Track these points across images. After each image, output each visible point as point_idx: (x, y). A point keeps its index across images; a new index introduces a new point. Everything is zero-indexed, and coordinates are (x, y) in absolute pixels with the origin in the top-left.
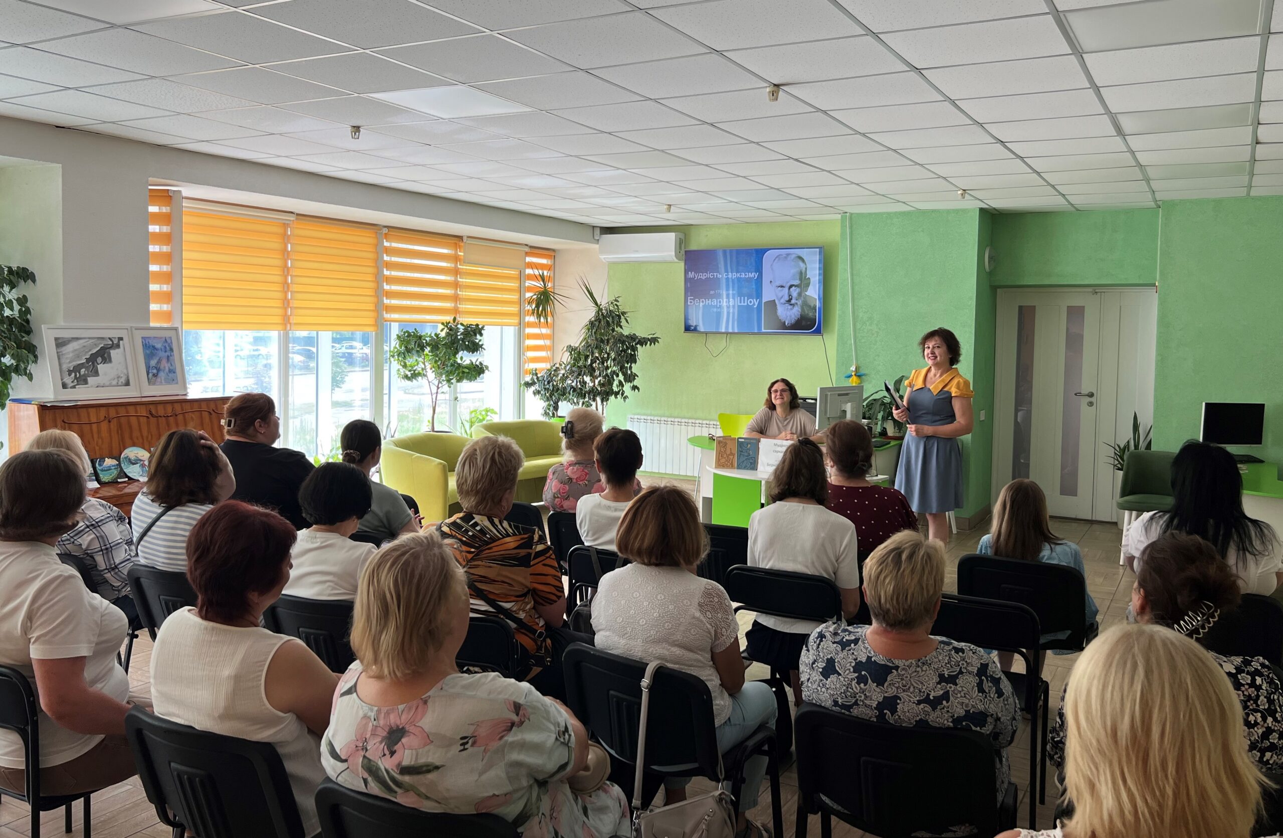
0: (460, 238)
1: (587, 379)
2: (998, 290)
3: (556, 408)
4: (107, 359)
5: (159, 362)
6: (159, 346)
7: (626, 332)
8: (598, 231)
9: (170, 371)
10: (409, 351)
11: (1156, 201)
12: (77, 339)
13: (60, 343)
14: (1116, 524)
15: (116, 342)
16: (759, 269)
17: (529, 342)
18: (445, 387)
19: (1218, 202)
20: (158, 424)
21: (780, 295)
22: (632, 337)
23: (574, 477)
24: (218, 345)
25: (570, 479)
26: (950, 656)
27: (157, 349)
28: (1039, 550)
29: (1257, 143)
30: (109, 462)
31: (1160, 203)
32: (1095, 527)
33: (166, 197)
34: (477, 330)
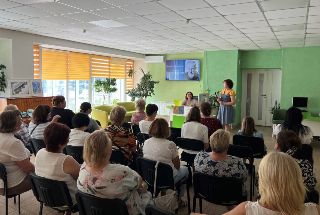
0: (110, 57)
1: (142, 92)
2: (243, 70)
3: (134, 99)
4: (23, 87)
5: (36, 88)
7: (151, 80)
8: (144, 55)
9: (39, 90)
10: (98, 85)
11: (281, 48)
12: (16, 82)
13: (12, 83)
14: (271, 127)
15: (26, 83)
16: (184, 65)
17: (127, 83)
18: (107, 94)
19: (296, 48)
20: (36, 104)
21: (189, 71)
22: (153, 82)
23: (139, 116)
24: (51, 84)
25: (138, 116)
26: (231, 160)
28: (253, 134)
29: (306, 33)
30: (24, 112)
31: (282, 48)
32: (266, 128)
33: (38, 47)
34: (115, 80)
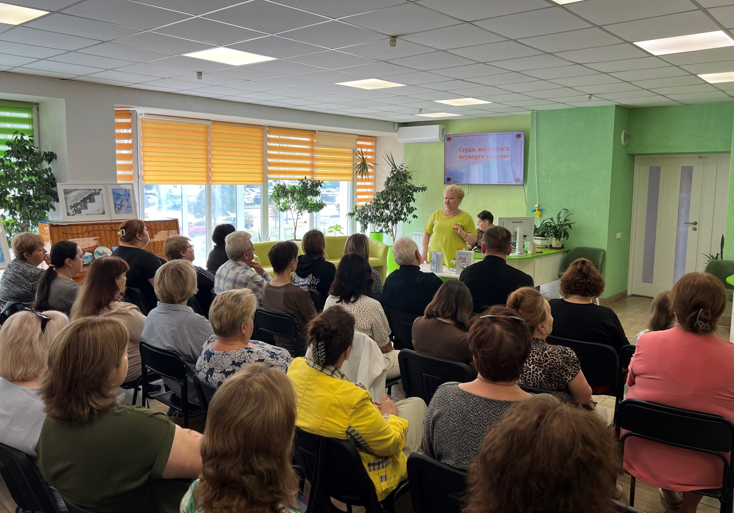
0: (314, 131)
1: (387, 211)
2: (636, 157)
4: (92, 201)
5: (122, 202)
6: (122, 193)
7: (409, 184)
8: (396, 125)
9: (128, 207)
11: (731, 96)
12: (76, 190)
13: (67, 192)
15: (97, 191)
17: (359, 190)
22: (412, 187)
27: (121, 195)
30: (87, 254)
33: (128, 114)
